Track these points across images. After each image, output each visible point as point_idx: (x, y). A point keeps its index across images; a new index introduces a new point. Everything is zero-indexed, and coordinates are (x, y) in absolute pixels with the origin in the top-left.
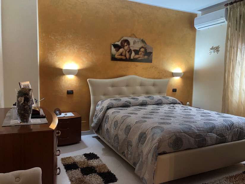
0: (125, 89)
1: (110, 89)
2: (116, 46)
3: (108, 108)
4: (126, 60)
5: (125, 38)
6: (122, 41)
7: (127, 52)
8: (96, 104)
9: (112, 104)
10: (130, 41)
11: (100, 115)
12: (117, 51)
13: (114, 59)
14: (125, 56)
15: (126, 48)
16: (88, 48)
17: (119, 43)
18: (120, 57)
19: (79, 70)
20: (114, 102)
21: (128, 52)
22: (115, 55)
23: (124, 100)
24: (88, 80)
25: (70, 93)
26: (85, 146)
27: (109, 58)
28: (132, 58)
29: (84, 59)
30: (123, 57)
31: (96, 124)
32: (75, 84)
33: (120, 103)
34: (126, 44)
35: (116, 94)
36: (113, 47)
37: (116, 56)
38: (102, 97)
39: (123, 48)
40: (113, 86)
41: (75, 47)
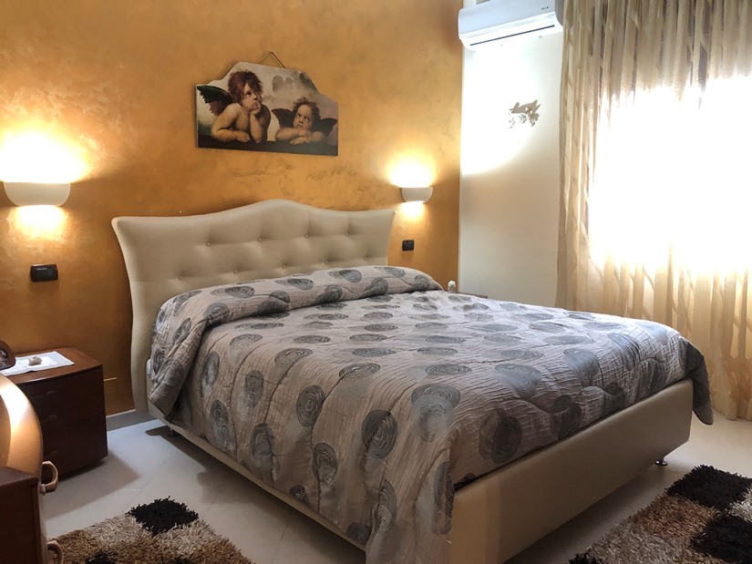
0: (255, 249)
1: (204, 251)
2: (212, 95)
3: (210, 325)
4: (251, 146)
5: (244, 66)
6: (233, 76)
7: (253, 118)
8: (154, 314)
9: (223, 307)
10: (260, 76)
11: (180, 353)
12: (219, 111)
13: (205, 139)
14: (248, 131)
15: (249, 101)
16: (104, 99)
17: (223, 84)
18: (228, 134)
19: (77, 187)
20: (230, 301)
21: (258, 116)
22: (209, 128)
23: (264, 289)
24: (115, 222)
25: (44, 275)
26: (128, 475)
27: (190, 137)
28: (271, 137)
29: (93, 143)
30: (242, 136)
31: (167, 388)
32: (63, 241)
33: (252, 302)
34: (247, 88)
35: (227, 271)
36: (200, 99)
37: (216, 132)
38: (177, 284)
39: (239, 101)
40: (212, 239)
41: (51, 97)
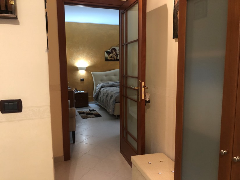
0: (113, 77)
1: (105, 77)
3: (102, 87)
7: (115, 56)
8: (96, 86)
9: (104, 85)
14: (114, 58)
15: (114, 53)
16: (91, 55)
18: (111, 58)
19: (87, 67)
22: (107, 58)
23: (111, 83)
24: (92, 73)
25: (82, 80)
27: (104, 59)
29: (89, 61)
30: (113, 59)
31: (95, 96)
32: (85, 75)
33: (108, 85)
34: (114, 51)
36: (106, 53)
37: (108, 58)
38: (100, 82)
41: (84, 55)
